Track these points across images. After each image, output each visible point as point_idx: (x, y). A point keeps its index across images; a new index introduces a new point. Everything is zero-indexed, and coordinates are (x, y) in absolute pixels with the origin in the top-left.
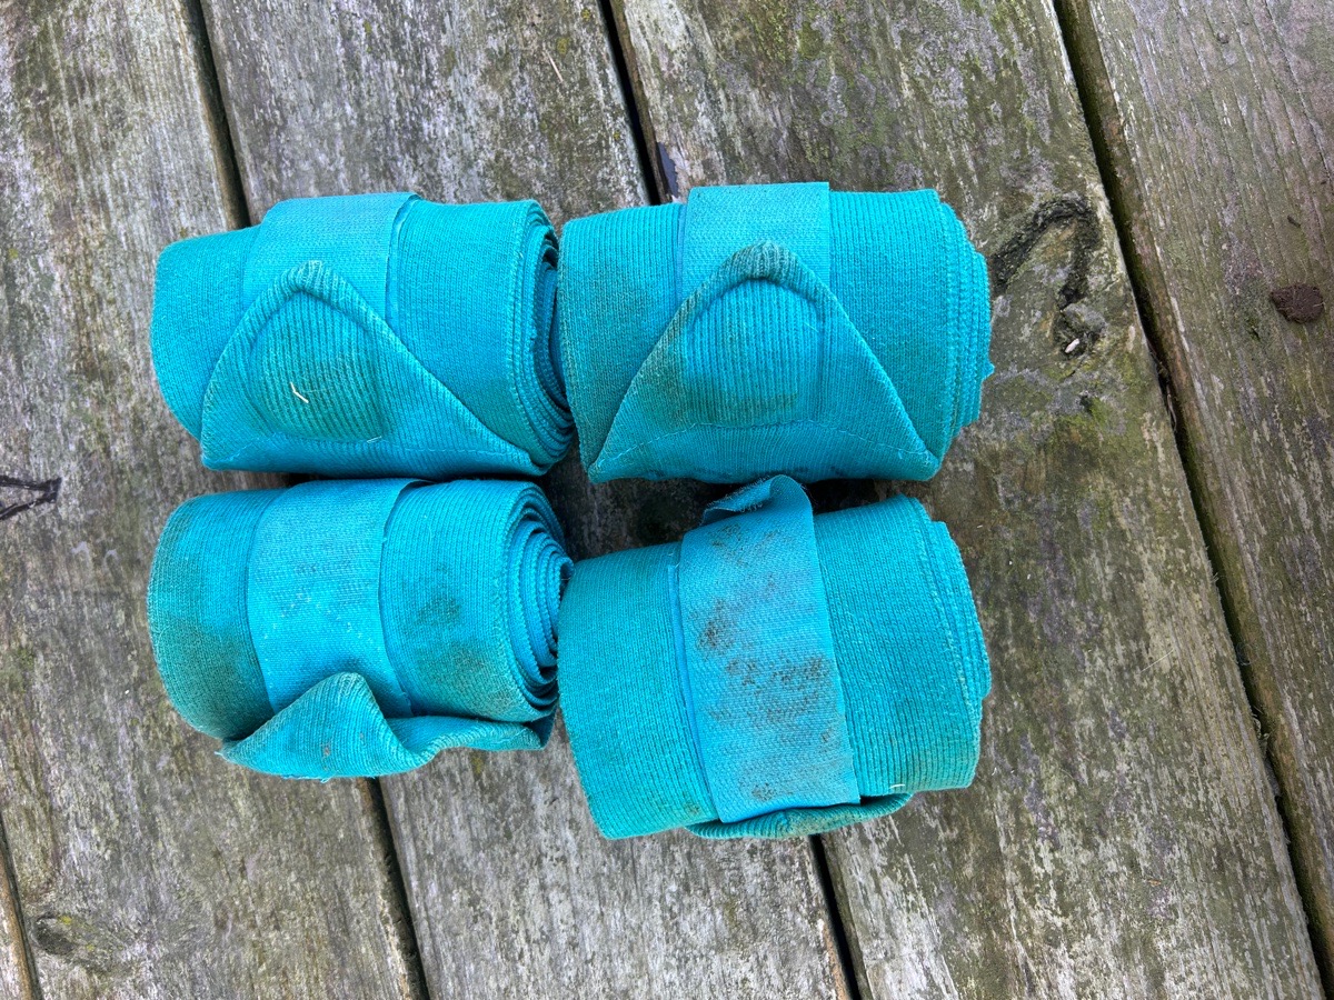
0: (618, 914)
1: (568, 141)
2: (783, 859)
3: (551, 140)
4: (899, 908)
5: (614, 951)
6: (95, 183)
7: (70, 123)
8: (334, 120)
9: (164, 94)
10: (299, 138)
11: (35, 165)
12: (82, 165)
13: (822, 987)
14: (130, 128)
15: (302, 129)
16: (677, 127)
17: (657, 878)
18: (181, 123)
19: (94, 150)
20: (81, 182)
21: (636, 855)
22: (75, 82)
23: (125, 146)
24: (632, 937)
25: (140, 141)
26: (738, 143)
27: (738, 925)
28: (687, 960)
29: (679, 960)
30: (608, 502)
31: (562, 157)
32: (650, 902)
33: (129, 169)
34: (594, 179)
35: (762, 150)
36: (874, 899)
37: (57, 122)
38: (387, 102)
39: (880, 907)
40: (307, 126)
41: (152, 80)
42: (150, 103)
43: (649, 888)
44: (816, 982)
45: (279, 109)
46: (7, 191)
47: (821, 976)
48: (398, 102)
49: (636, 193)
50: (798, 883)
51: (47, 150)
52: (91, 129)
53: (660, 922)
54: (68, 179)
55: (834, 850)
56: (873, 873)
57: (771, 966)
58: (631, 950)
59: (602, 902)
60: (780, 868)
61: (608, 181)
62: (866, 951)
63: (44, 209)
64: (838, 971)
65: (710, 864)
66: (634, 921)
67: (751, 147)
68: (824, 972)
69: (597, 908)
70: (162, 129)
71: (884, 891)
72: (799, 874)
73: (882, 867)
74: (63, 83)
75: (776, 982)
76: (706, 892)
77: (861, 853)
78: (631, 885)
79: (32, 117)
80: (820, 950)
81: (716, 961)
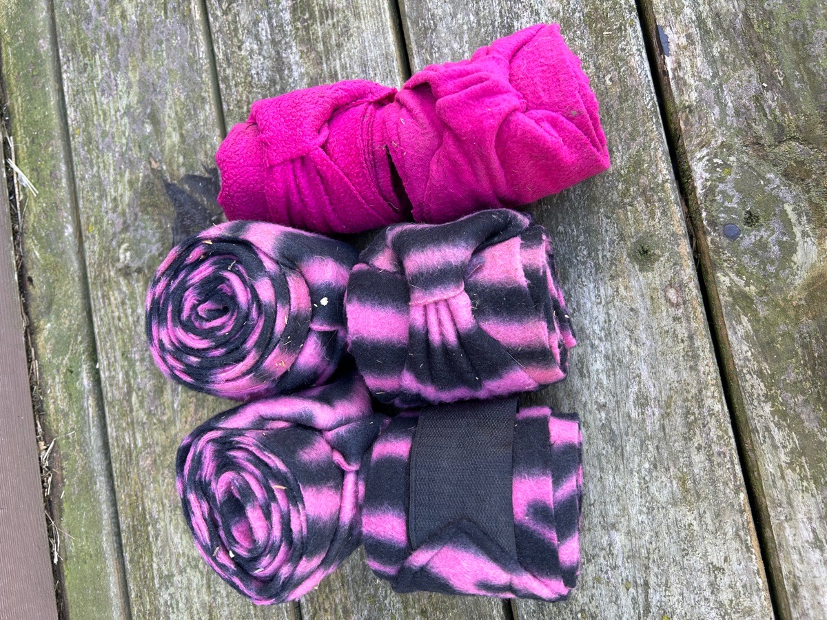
0: (611, 478)
1: (601, 28)
2: (719, 454)
3: (590, 28)
4: (797, 490)
5: (608, 500)
6: (332, 66)
7: (320, 34)
8: (463, 24)
9: (371, 16)
10: (443, 35)
11: (301, 57)
12: (326, 56)
13: (742, 533)
14: (351, 35)
15: (445, 30)
16: (671, 16)
17: (637, 459)
18: (379, 31)
19: (332, 48)
20: (325, 65)
21: (624, 444)
22: (323, 12)
23: (348, 45)
24: (620, 493)
25: (357, 42)
26: (709, 22)
27: (687, 491)
28: (653, 509)
29: (648, 509)
30: (615, 238)
31: (597, 37)
32: (632, 473)
33: (350, 57)
34: (616, 49)
35: (725, 26)
36: (780, 483)
37: (313, 34)
38: (494, 12)
39: (784, 488)
40: (448, 28)
41: (364, 9)
42: (363, 21)
43: (631, 465)
44: (738, 530)
45: (433, 20)
46: (286, 72)
47: (741, 527)
48: (500, 12)
49: (641, 56)
50: (728, 469)
51: (308, 49)
52: (331, 37)
53: (637, 485)
54: (318, 64)
55: (753, 450)
56: (780, 467)
57: (708, 518)
58: (618, 500)
59: (602, 470)
60: (716, 459)
61: (625, 50)
62: (772, 514)
63: (305, 80)
64: (752, 525)
65: (671, 453)
66: (621, 484)
67: (718, 24)
68: (743, 525)
69: (598, 474)
70: (368, 35)
71: (787, 478)
72: (729, 464)
73: (787, 463)
74: (317, 13)
75: (711, 528)
76: (668, 469)
77: (772, 454)
78: (620, 462)
79: (300, 33)
80: (742, 512)
81: (672, 511)
